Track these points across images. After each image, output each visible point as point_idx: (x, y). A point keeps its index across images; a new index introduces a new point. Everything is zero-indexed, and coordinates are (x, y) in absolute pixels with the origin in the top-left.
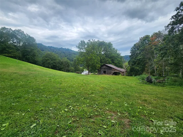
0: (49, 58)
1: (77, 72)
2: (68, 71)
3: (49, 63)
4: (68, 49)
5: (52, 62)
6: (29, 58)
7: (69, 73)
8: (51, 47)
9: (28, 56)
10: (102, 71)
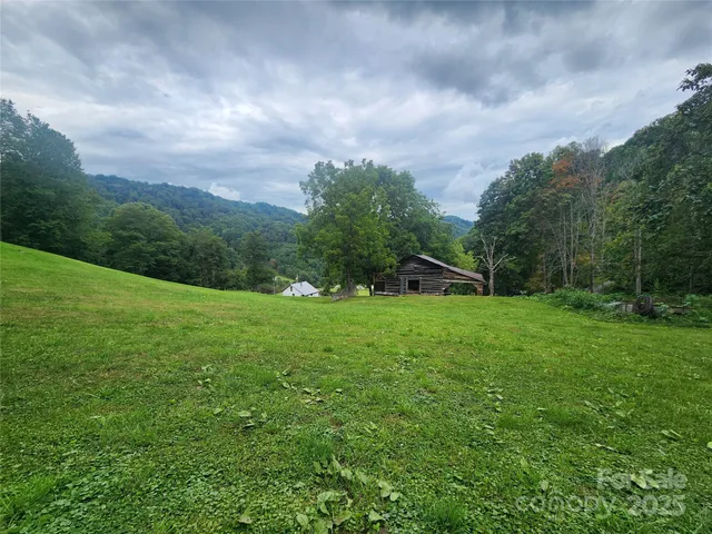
0: (136, 229)
1: (262, 285)
2: (221, 284)
3: (138, 254)
4: (194, 193)
5: (151, 249)
6: (49, 229)
7: (224, 292)
8: (113, 178)
9: (46, 220)
10: (404, 280)
